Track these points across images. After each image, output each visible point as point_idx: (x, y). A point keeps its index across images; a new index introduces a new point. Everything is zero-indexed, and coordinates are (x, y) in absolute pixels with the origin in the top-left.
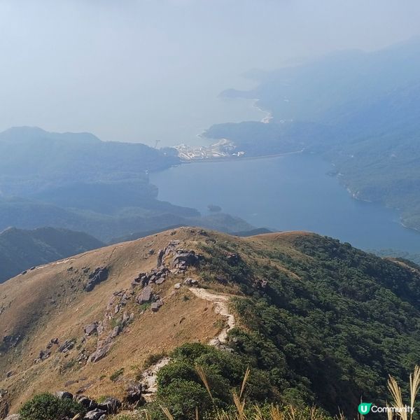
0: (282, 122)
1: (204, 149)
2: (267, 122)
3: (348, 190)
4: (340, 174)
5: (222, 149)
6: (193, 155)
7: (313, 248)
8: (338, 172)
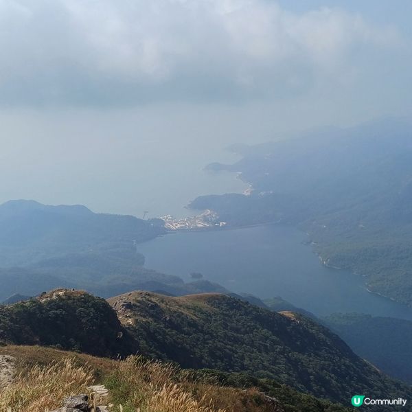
0: (262, 193)
1: (189, 219)
2: (249, 194)
3: (320, 257)
4: (313, 243)
5: (205, 220)
6: (179, 226)
7: (219, 304)
8: (311, 241)
